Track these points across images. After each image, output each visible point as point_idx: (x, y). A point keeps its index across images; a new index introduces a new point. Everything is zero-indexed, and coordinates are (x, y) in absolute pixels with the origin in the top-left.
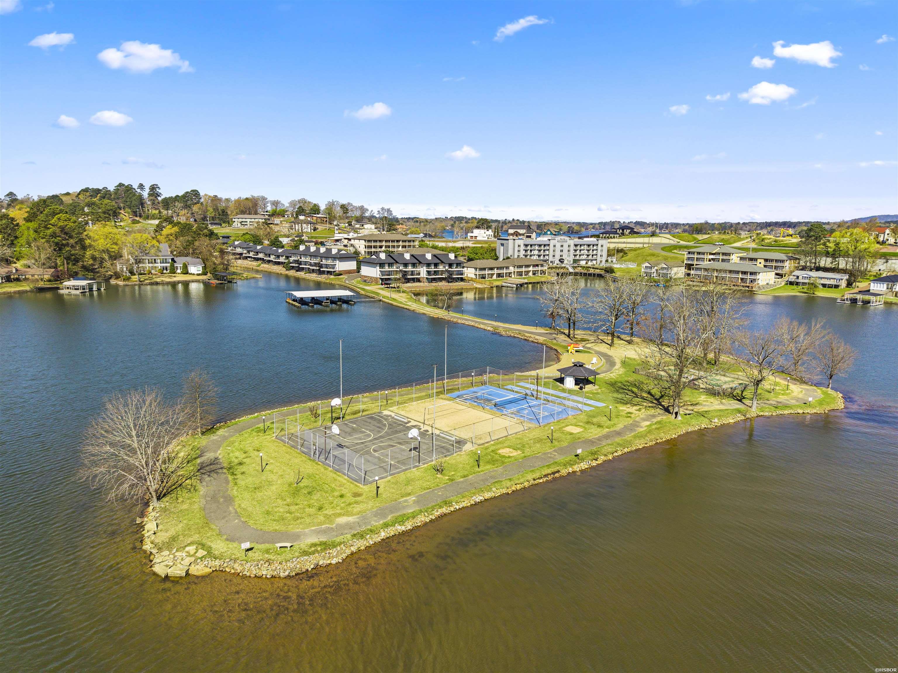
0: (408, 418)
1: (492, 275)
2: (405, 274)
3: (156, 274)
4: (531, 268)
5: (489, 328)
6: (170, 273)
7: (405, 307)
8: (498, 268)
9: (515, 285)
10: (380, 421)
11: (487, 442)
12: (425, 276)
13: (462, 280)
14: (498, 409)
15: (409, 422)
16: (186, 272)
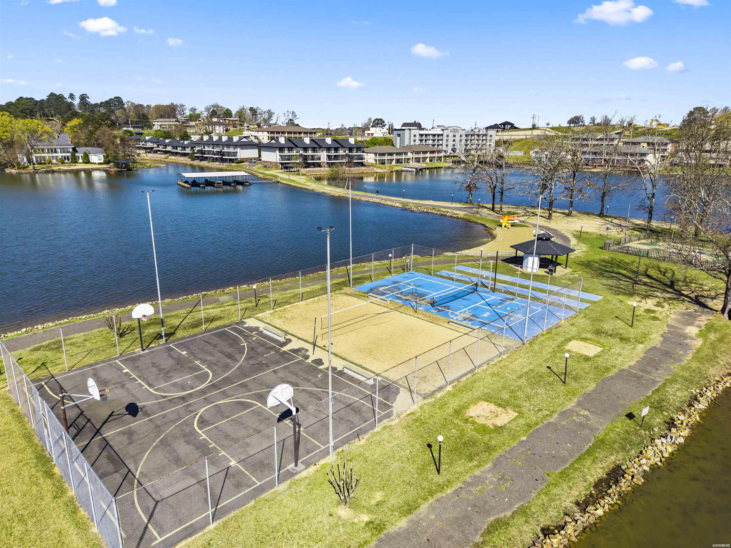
0: (286, 333)
1: (392, 160)
2: (305, 158)
3: (56, 164)
4: (428, 155)
5: (397, 205)
6: (72, 162)
7: (304, 187)
8: (397, 154)
9: (414, 170)
10: (234, 342)
11: (440, 389)
12: (326, 161)
13: (362, 164)
14: (439, 311)
15: (289, 341)
16: (88, 162)
